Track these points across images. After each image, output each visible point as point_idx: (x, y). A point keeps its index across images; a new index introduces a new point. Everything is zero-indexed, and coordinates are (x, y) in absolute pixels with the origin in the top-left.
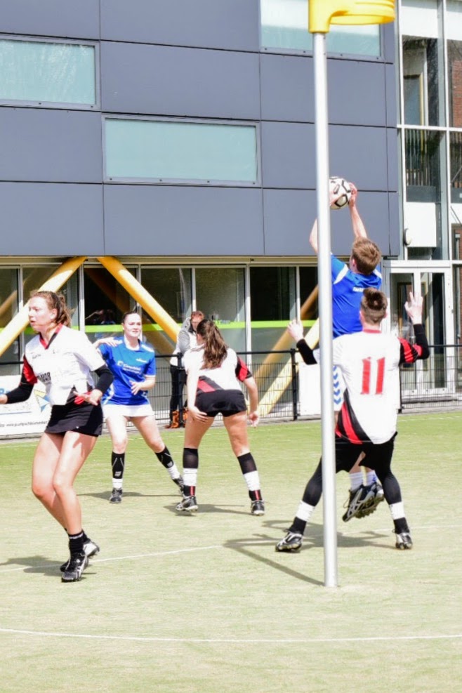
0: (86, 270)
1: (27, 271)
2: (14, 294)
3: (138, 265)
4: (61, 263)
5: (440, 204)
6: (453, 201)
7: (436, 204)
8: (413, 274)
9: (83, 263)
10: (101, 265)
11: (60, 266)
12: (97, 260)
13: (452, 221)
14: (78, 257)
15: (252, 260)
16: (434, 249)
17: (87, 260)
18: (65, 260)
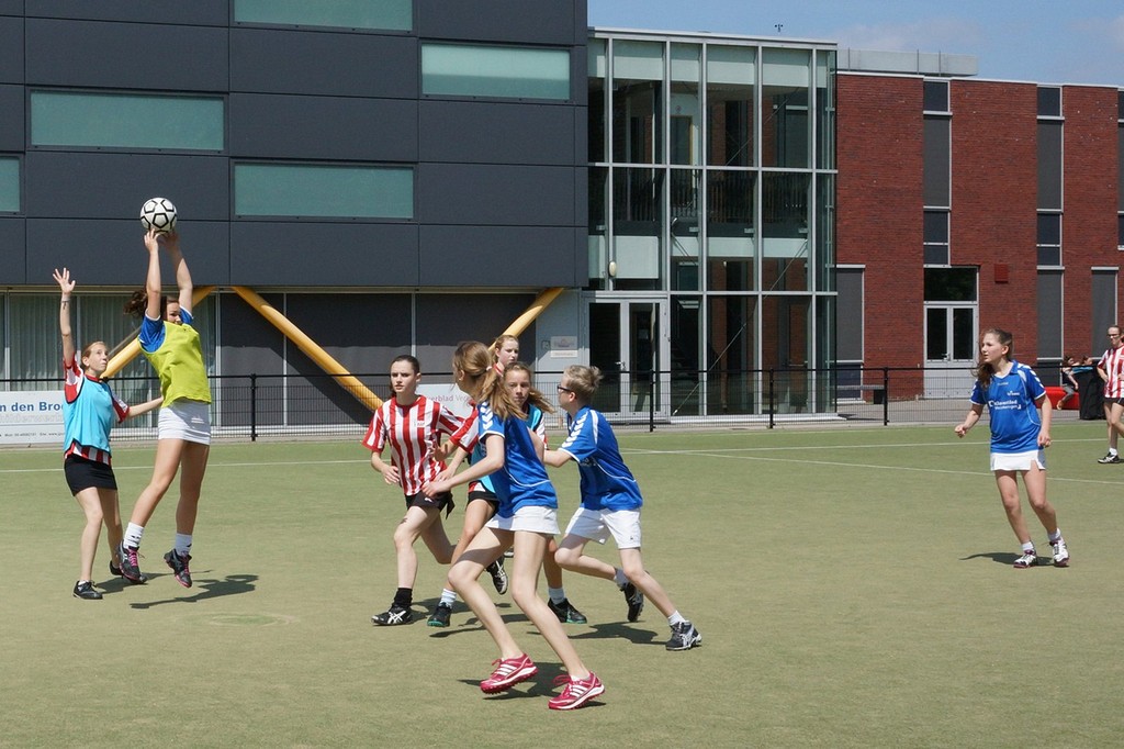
3: (283, 294)
5: (660, 237)
7: (656, 238)
8: (619, 304)
10: (236, 294)
14: (205, 287)
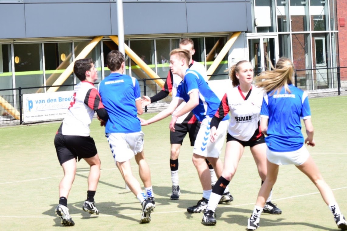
0: (104, 42)
1: (76, 44)
2: (70, 54)
3: (128, 39)
4: (92, 39)
5: (272, 7)
6: (278, 5)
7: (270, 7)
8: (259, 39)
9: (102, 39)
10: (111, 39)
11: (91, 40)
12: (109, 38)
13: (278, 14)
14: (99, 36)
15: (183, 35)
16: (270, 27)
17: (104, 37)
18: (93, 38)
